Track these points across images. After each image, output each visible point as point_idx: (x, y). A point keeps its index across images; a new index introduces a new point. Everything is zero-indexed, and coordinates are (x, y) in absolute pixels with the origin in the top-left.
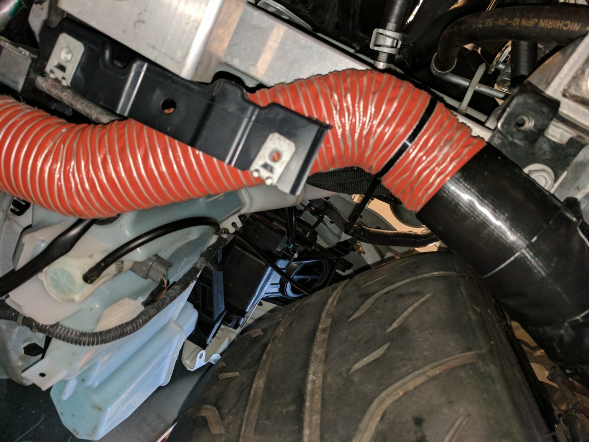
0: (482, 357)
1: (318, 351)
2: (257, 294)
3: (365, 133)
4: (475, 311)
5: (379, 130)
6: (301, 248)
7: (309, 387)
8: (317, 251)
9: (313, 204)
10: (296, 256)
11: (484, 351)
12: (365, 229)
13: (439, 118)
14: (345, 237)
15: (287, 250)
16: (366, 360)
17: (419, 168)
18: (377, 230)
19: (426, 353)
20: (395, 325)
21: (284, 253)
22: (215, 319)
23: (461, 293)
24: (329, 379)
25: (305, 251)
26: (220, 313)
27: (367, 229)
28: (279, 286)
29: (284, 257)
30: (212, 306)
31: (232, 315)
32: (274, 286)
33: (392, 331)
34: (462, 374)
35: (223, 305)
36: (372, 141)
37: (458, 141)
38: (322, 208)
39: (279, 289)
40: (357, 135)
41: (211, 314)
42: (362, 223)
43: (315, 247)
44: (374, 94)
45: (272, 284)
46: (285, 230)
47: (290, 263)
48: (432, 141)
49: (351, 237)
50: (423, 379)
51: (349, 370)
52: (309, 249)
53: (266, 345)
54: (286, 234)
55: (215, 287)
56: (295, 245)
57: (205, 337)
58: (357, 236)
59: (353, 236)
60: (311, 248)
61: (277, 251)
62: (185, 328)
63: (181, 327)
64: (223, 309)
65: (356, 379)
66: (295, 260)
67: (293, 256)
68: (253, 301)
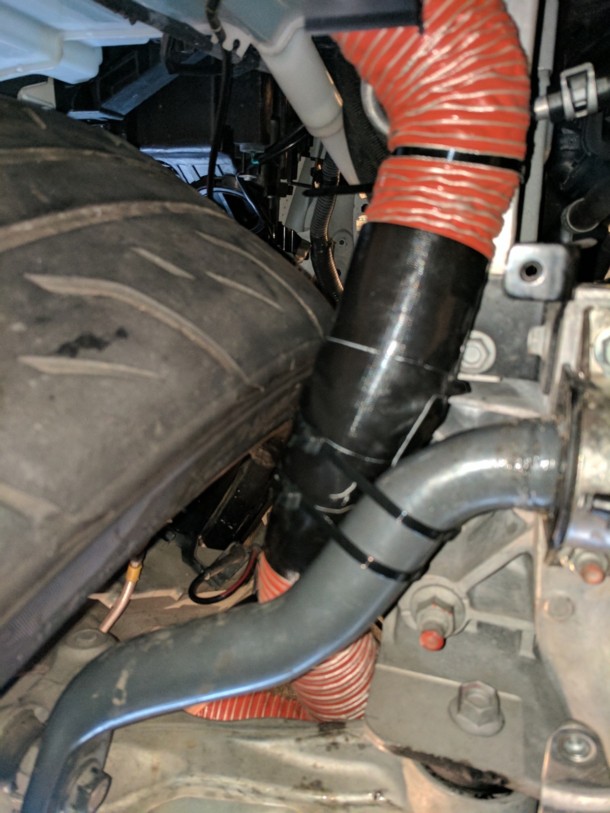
0: (238, 380)
1: (135, 209)
2: (169, 151)
3: (436, 89)
4: (288, 362)
5: (448, 106)
6: (261, 181)
7: (84, 211)
8: (268, 206)
9: (325, 164)
10: (247, 178)
11: (247, 381)
12: (328, 252)
13: (498, 180)
14: (306, 236)
15: (248, 161)
16: (158, 260)
17: (423, 189)
18: (336, 272)
19: (206, 319)
20: (220, 279)
21: (241, 159)
22: (104, 106)
23: (301, 343)
24: (108, 228)
25: (260, 189)
26: (114, 108)
27: (329, 255)
28: (197, 179)
29: (236, 163)
30: (117, 90)
31: (123, 131)
32: (194, 172)
33: (210, 278)
34: (206, 363)
35: (129, 110)
36: (429, 107)
37: (478, 218)
38: (325, 179)
39: (194, 182)
40: (427, 80)
41: (106, 96)
42: (334, 246)
43: (273, 200)
44: (492, 70)
45: (193, 167)
46: (272, 141)
47: (233, 176)
48: (464, 184)
49: (309, 240)
50: (174, 325)
51: (135, 245)
52: (266, 194)
53: (103, 150)
54: (268, 146)
55: (143, 81)
56: (259, 166)
57: (72, 104)
58: (315, 247)
59: (312, 243)
60: (269, 194)
61: (238, 147)
62: (64, 64)
63: (62, 55)
64: (124, 113)
65: (127, 256)
66: (241, 180)
67: (245, 173)
68: (158, 151)
